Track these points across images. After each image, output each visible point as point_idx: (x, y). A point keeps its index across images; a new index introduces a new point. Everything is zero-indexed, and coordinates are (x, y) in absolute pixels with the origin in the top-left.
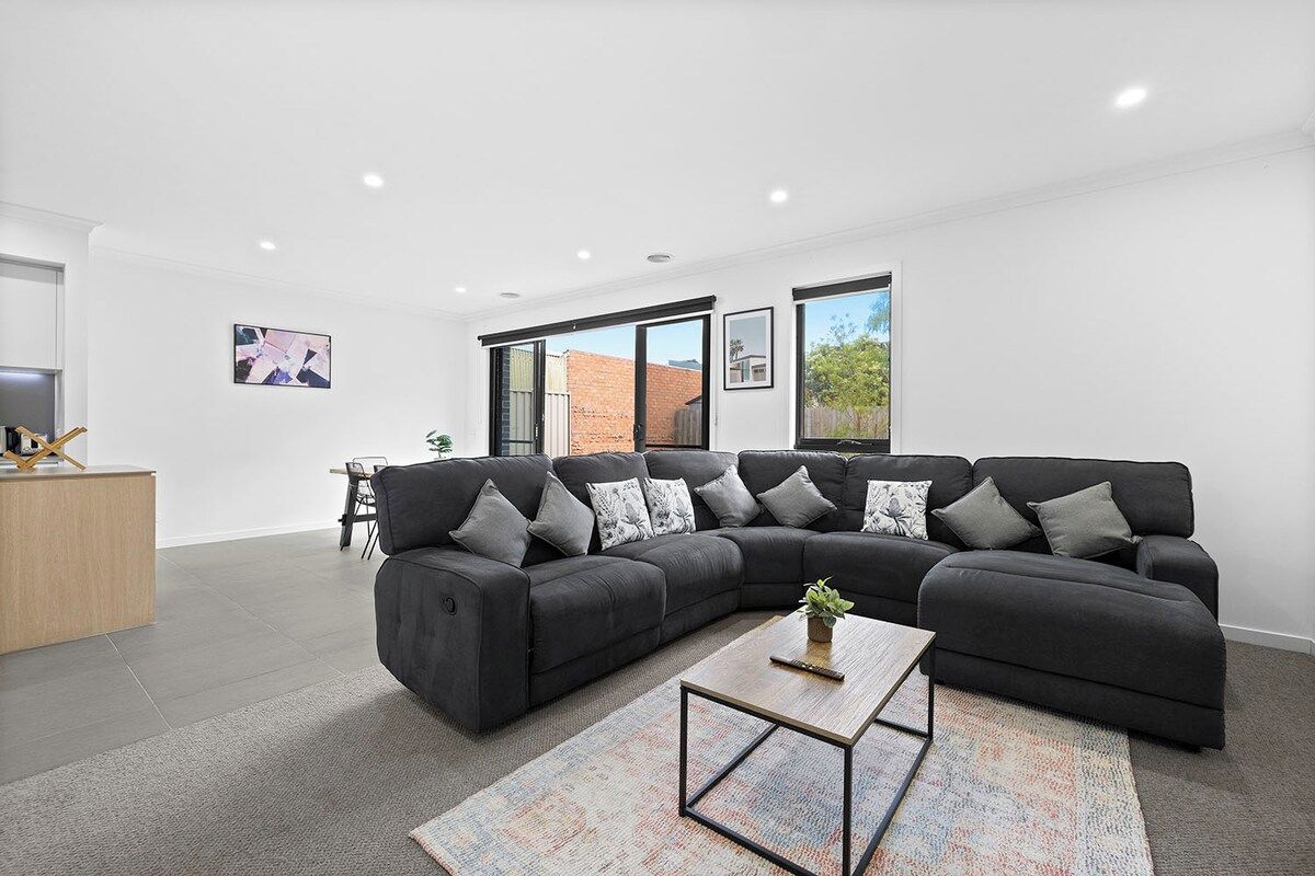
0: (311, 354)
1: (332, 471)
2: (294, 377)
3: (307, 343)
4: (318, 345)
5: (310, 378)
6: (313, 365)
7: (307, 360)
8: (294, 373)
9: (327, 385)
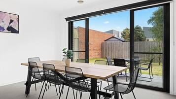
0: (12, 21)
1: (21, 64)
2: (6, 29)
3: (10, 17)
4: (14, 18)
5: (11, 30)
6: (12, 25)
7: (10, 23)
8: (5, 28)
9: (17, 32)
